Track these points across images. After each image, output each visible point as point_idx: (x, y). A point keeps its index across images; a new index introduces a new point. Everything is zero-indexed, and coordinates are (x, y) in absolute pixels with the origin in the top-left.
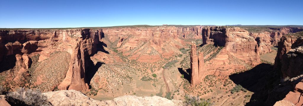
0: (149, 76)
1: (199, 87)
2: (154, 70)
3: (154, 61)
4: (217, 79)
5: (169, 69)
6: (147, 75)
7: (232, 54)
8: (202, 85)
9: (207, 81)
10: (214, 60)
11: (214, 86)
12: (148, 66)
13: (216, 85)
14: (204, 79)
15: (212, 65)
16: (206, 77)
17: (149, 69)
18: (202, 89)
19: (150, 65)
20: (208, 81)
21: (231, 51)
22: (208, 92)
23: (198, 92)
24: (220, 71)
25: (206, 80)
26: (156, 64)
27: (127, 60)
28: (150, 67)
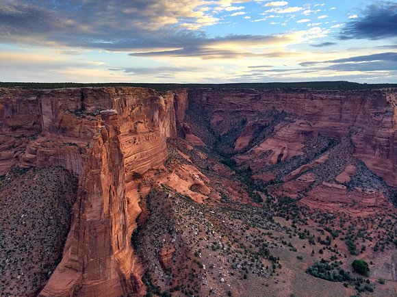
2: (359, 248)
3: (365, 214)
6: (332, 258)
17: (342, 239)
19: (348, 224)
26: (370, 225)
27: (264, 197)
28: (345, 232)
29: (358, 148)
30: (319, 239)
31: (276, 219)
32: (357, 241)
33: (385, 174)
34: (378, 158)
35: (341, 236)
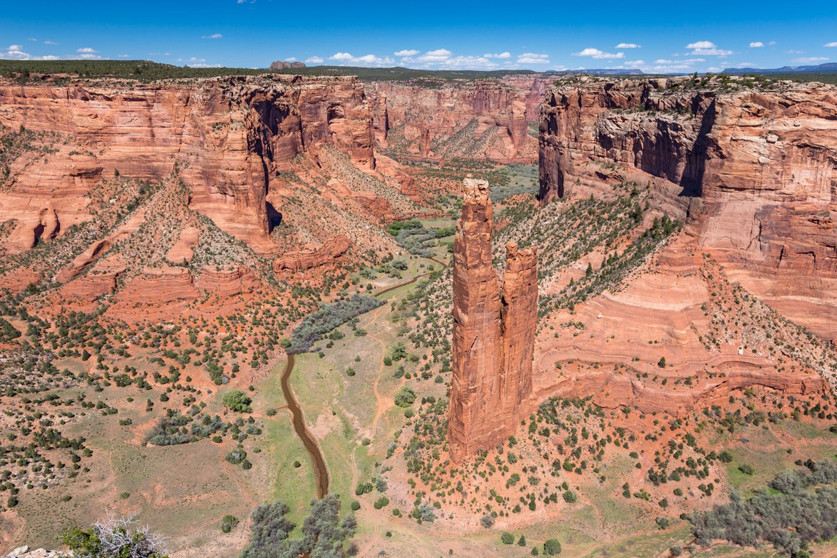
0: (203, 405)
1: (497, 467)
2: (228, 370)
3: (227, 310)
4: (609, 431)
5: (325, 350)
6: (187, 403)
7: (738, 276)
8: (515, 451)
9: (546, 433)
10: (608, 306)
11: (588, 472)
13: (599, 465)
14: (528, 423)
15: (586, 335)
16: (542, 410)
17: (197, 364)
18: (516, 478)
19: (203, 334)
20: (552, 434)
21: (731, 259)
22: (547, 501)
23: (493, 493)
24: (639, 384)
25: (543, 424)
26: (239, 326)
28: (200, 350)
29: (196, 193)
30: (157, 374)
31: (61, 365)
32: (223, 360)
33: (249, 233)
34: (234, 207)
35: (194, 359)
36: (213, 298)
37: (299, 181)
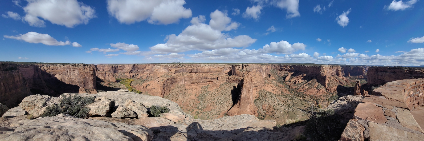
3: (320, 94)
12: (315, 98)
19: (316, 97)
26: (321, 97)
27: (293, 92)
28: (316, 99)
30: (310, 101)
31: (297, 98)
32: (319, 101)
35: (315, 100)
36: (318, 93)
37: (331, 78)
